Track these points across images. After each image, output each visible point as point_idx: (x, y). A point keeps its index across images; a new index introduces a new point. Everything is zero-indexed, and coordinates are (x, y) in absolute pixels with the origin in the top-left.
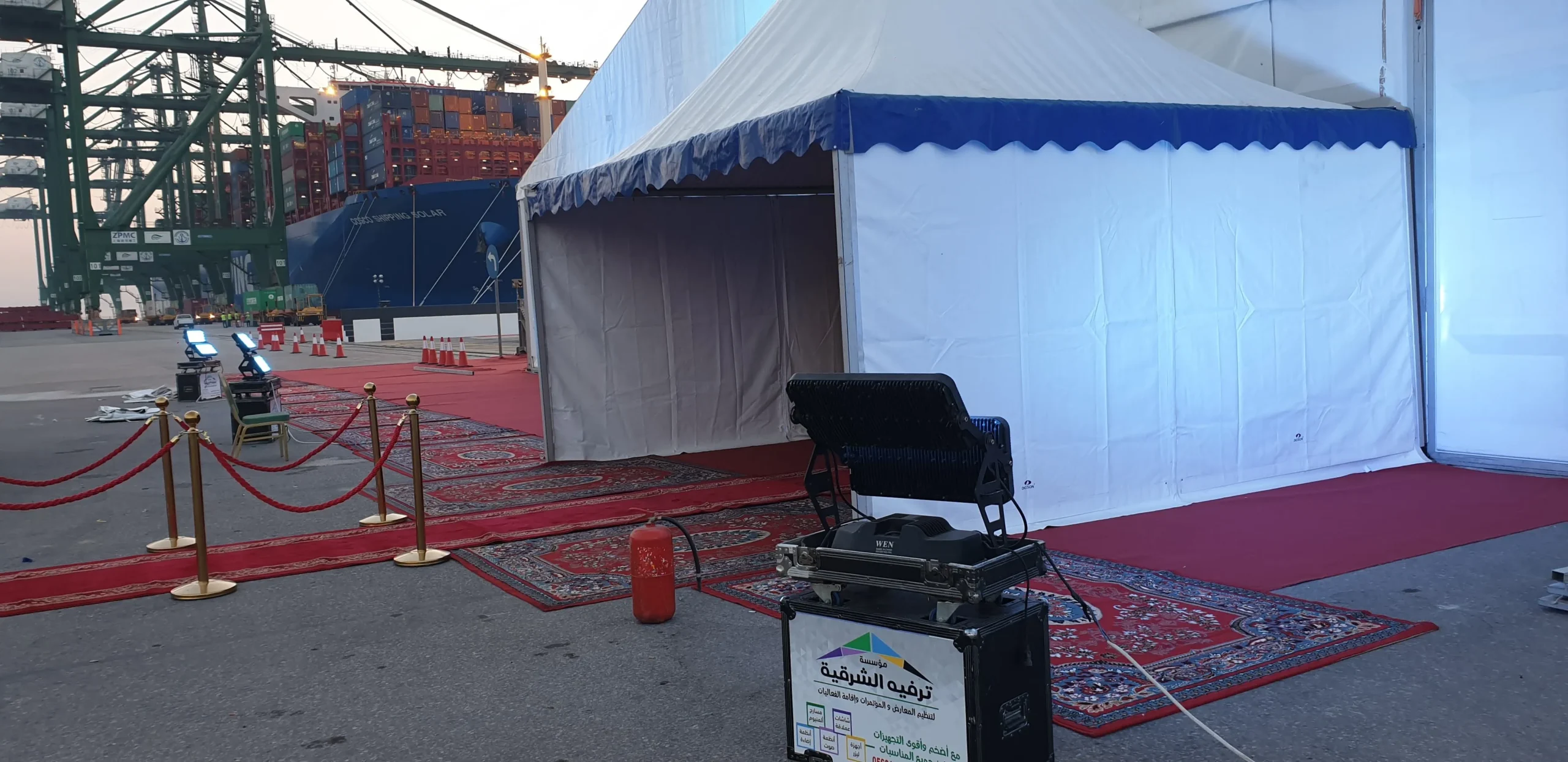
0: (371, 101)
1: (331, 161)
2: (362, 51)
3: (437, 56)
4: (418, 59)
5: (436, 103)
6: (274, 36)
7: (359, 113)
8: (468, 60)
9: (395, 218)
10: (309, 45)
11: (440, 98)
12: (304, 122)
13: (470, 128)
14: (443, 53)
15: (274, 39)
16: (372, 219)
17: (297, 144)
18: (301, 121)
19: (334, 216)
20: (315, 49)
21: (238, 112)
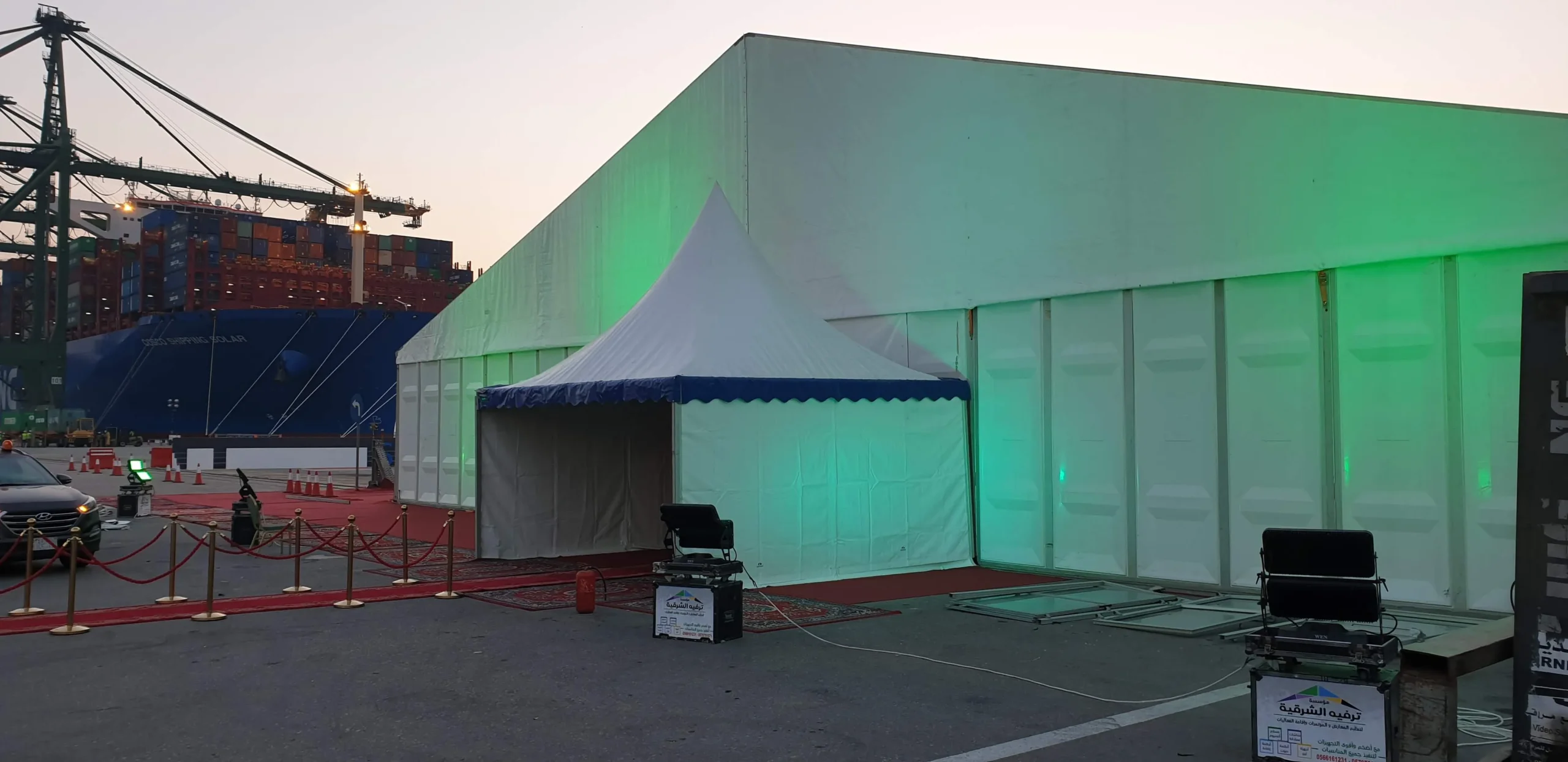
0: (177, 224)
1: (125, 280)
2: (168, 171)
3: (248, 182)
4: (226, 184)
5: (245, 230)
6: (73, 150)
7: (162, 235)
8: (280, 188)
9: (192, 342)
10: (111, 161)
11: (249, 225)
12: (96, 237)
13: (278, 256)
14: (255, 180)
15: (74, 153)
16: (167, 341)
17: (86, 259)
18: (92, 236)
19: (123, 336)
20: (117, 166)
21: (24, 222)
